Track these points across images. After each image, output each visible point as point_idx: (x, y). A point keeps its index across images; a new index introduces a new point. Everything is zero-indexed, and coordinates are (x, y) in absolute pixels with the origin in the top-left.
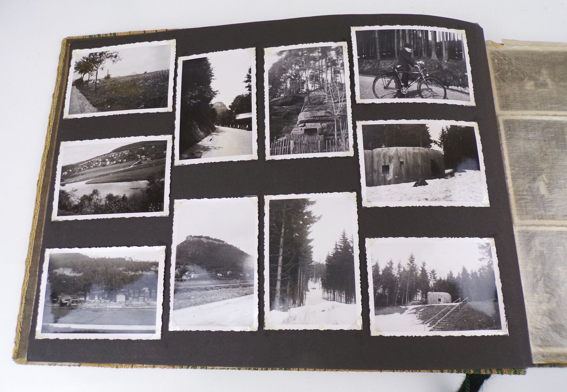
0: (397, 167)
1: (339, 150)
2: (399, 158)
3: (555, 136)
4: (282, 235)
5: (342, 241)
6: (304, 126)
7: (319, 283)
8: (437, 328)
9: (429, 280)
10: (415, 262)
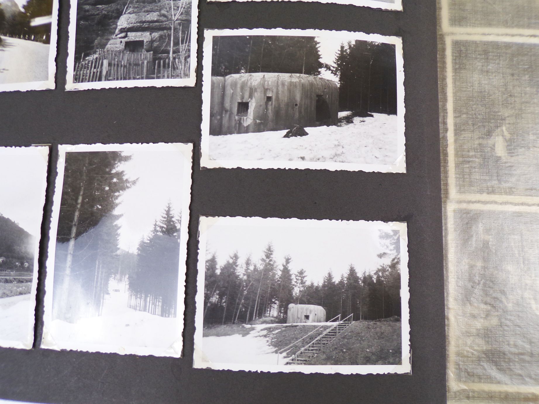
0: (261, 106)
1: (174, 76)
2: (266, 90)
3: (529, 68)
4: (79, 206)
5: (165, 220)
6: (126, 36)
7: (124, 283)
8: (298, 360)
9: (294, 285)
10: (274, 257)
